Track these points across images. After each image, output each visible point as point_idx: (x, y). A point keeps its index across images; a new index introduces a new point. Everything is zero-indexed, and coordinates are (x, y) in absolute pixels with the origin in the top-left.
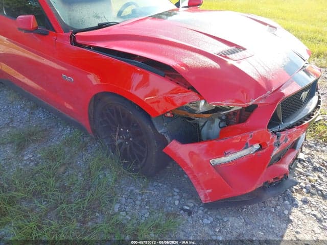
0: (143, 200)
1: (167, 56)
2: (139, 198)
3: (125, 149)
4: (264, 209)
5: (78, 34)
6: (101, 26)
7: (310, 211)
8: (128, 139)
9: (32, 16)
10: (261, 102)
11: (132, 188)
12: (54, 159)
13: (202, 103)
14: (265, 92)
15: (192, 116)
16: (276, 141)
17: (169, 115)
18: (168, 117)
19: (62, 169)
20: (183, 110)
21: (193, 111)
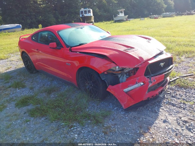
0: (97, 108)
1: (104, 52)
2: (96, 107)
3: (91, 90)
4: (146, 109)
5: (72, 48)
6: (80, 45)
7: (166, 109)
8: (91, 86)
9: (55, 43)
10: (140, 66)
11: (94, 104)
12: (63, 96)
13: (117, 67)
14: (141, 62)
15: (114, 73)
16: (149, 81)
17: (106, 73)
18: (106, 74)
19: (66, 99)
20: (111, 70)
21: (114, 71)
